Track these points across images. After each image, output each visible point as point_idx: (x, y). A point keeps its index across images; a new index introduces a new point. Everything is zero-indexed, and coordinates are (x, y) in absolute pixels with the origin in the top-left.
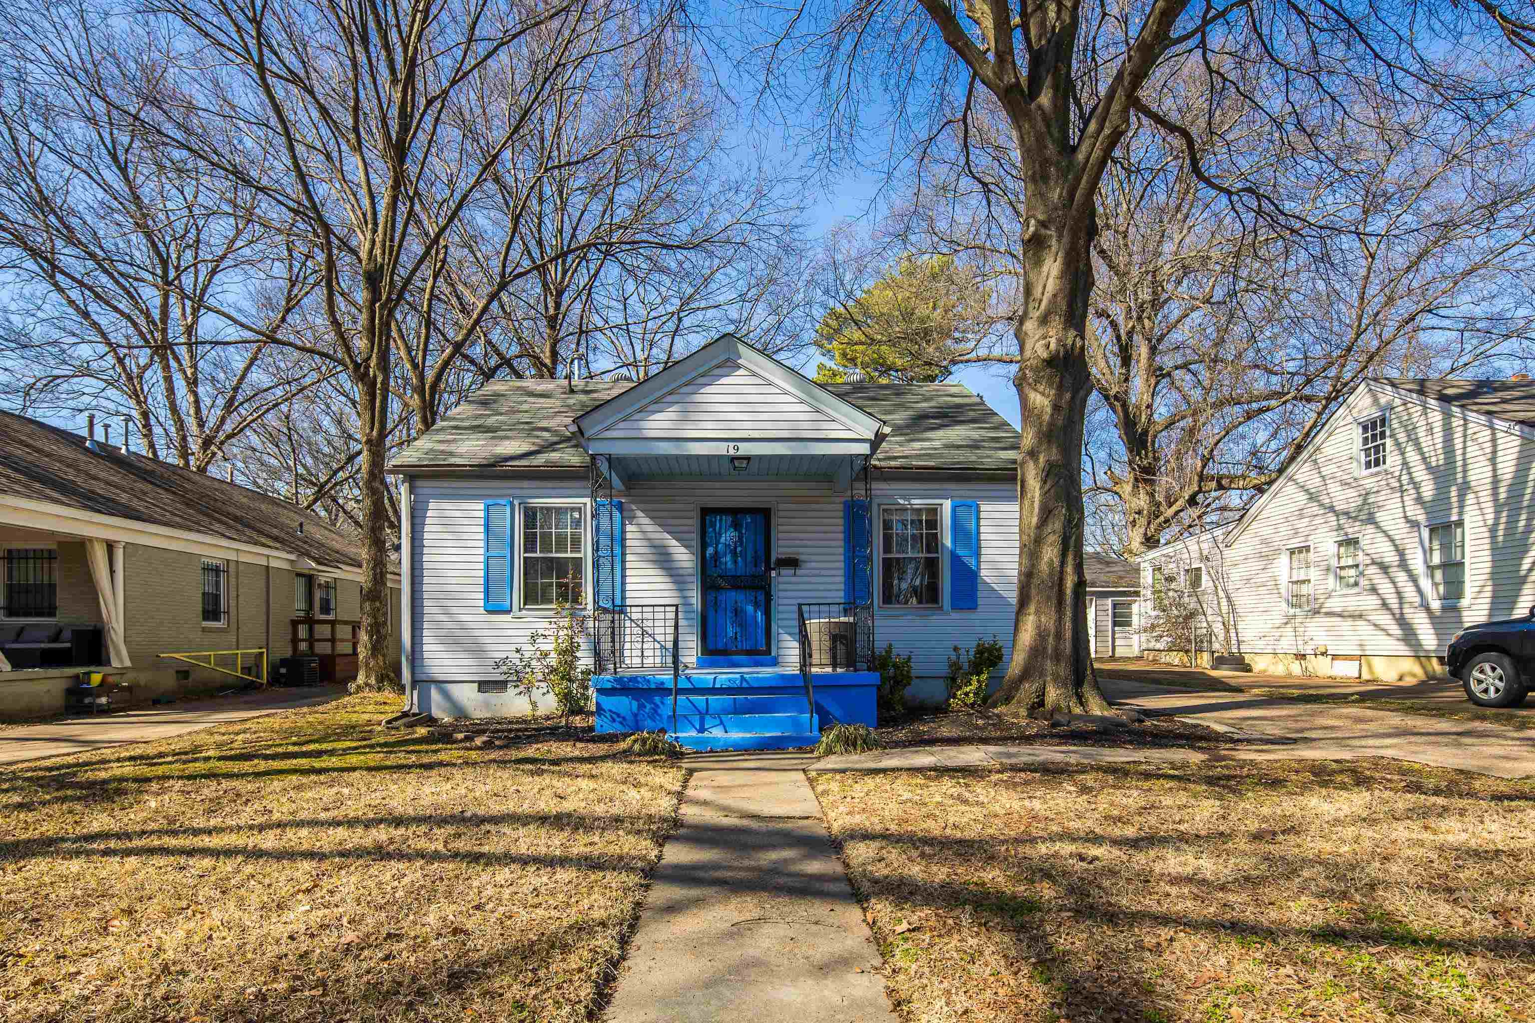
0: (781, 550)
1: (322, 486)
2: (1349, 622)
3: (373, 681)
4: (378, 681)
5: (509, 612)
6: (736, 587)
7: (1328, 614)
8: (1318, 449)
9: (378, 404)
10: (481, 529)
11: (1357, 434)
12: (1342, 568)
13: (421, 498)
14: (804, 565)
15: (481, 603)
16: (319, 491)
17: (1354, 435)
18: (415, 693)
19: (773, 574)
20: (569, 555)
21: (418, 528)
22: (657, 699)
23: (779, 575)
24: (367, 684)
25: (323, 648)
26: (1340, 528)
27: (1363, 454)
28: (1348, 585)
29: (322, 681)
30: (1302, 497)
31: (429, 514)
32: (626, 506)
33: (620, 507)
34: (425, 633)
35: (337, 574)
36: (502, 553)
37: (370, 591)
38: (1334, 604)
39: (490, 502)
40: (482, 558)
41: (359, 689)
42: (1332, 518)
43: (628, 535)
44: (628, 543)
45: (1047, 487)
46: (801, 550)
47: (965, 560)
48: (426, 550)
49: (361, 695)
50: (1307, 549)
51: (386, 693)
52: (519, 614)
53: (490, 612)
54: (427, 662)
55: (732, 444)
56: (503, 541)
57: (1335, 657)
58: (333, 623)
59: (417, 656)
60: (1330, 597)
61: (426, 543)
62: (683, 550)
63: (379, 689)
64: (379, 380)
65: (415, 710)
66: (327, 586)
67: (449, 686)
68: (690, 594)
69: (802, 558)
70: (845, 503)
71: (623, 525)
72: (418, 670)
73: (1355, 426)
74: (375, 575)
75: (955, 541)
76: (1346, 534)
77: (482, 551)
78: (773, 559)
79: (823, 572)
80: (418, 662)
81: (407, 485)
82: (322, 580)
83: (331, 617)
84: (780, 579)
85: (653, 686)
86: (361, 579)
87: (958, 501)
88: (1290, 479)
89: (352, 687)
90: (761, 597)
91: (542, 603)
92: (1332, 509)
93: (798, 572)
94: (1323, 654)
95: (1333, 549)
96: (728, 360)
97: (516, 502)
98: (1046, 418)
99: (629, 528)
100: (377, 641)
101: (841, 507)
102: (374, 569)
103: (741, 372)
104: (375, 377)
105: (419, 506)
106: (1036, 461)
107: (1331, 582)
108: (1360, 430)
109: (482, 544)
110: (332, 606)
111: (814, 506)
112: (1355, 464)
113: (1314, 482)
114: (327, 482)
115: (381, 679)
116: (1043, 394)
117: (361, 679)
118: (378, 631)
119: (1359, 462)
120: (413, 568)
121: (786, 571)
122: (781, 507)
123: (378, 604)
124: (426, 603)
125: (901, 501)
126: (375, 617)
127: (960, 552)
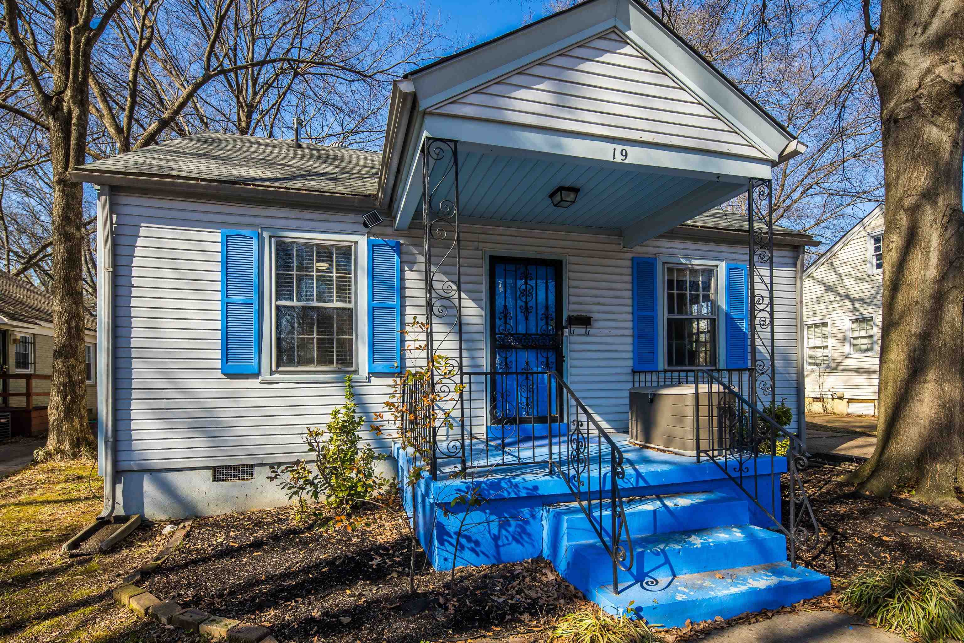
0: (572, 307)
1: (31, 258)
2: (865, 376)
3: (66, 446)
4: (73, 446)
5: (256, 375)
6: (526, 348)
7: (844, 370)
8: (834, 255)
9: (73, 141)
10: (218, 267)
11: (871, 245)
12: (854, 338)
13: (126, 220)
14: (595, 324)
15: (218, 363)
16: (28, 262)
17: (868, 245)
18: (119, 488)
19: (566, 332)
20: (335, 304)
21: (122, 261)
22: (526, 511)
23: (571, 334)
24: (58, 451)
25: (17, 402)
26: (855, 310)
27: (874, 258)
28: (861, 351)
29: (13, 435)
30: (820, 289)
31: (140, 242)
32: (404, 249)
33: (398, 249)
34: (134, 405)
35: (36, 330)
36: (248, 299)
37: (63, 347)
38: (851, 363)
39: (229, 232)
40: (218, 305)
41: (49, 456)
42: (848, 304)
43: (408, 284)
44: (408, 293)
45: (947, 236)
46: (596, 308)
47: (738, 322)
48: (134, 292)
49: (50, 464)
50: (825, 324)
51: (83, 460)
52: (269, 378)
53: (230, 376)
54: (136, 445)
55: (619, 148)
56: (246, 283)
57: (850, 401)
58: (28, 377)
59: (122, 436)
60: (846, 358)
61: (134, 281)
62: (473, 304)
63: (75, 456)
64: (75, 113)
65: (120, 511)
66: (24, 341)
67: (171, 476)
68: (477, 354)
69: (595, 316)
70: (632, 259)
71: (402, 271)
72: (122, 456)
73: (868, 238)
74: (69, 330)
75: (729, 304)
76: (861, 314)
77: (218, 296)
78: (565, 317)
79: (613, 332)
80: (122, 446)
81: (105, 199)
82: (18, 336)
83: (29, 371)
84: (573, 339)
85: (523, 494)
86: (53, 334)
87: (733, 264)
88: (809, 276)
89: (39, 454)
90: (552, 358)
91: (299, 364)
92: (847, 297)
93: (592, 331)
94: (839, 398)
95: (848, 324)
96: (614, 29)
97: (266, 235)
98: (945, 156)
99: (408, 275)
100: (73, 401)
101: (629, 263)
102: (68, 322)
103: (628, 50)
104: (70, 112)
105: (126, 230)
106: (934, 204)
107: (847, 348)
108: (873, 242)
109: (218, 286)
110: (31, 359)
111: (604, 261)
112: (869, 265)
113: (832, 278)
114: (36, 255)
115: (77, 443)
116: (942, 128)
117: (51, 444)
118: (73, 391)
119: (871, 263)
120: (115, 317)
121: (579, 330)
122: (573, 259)
123: (73, 361)
124: (135, 363)
125: (683, 261)
126: (69, 376)
127: (734, 315)
